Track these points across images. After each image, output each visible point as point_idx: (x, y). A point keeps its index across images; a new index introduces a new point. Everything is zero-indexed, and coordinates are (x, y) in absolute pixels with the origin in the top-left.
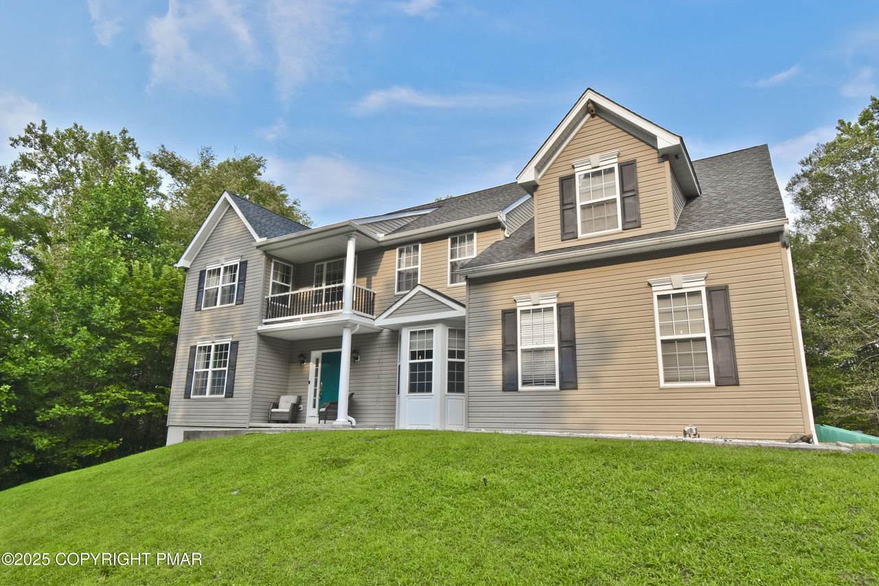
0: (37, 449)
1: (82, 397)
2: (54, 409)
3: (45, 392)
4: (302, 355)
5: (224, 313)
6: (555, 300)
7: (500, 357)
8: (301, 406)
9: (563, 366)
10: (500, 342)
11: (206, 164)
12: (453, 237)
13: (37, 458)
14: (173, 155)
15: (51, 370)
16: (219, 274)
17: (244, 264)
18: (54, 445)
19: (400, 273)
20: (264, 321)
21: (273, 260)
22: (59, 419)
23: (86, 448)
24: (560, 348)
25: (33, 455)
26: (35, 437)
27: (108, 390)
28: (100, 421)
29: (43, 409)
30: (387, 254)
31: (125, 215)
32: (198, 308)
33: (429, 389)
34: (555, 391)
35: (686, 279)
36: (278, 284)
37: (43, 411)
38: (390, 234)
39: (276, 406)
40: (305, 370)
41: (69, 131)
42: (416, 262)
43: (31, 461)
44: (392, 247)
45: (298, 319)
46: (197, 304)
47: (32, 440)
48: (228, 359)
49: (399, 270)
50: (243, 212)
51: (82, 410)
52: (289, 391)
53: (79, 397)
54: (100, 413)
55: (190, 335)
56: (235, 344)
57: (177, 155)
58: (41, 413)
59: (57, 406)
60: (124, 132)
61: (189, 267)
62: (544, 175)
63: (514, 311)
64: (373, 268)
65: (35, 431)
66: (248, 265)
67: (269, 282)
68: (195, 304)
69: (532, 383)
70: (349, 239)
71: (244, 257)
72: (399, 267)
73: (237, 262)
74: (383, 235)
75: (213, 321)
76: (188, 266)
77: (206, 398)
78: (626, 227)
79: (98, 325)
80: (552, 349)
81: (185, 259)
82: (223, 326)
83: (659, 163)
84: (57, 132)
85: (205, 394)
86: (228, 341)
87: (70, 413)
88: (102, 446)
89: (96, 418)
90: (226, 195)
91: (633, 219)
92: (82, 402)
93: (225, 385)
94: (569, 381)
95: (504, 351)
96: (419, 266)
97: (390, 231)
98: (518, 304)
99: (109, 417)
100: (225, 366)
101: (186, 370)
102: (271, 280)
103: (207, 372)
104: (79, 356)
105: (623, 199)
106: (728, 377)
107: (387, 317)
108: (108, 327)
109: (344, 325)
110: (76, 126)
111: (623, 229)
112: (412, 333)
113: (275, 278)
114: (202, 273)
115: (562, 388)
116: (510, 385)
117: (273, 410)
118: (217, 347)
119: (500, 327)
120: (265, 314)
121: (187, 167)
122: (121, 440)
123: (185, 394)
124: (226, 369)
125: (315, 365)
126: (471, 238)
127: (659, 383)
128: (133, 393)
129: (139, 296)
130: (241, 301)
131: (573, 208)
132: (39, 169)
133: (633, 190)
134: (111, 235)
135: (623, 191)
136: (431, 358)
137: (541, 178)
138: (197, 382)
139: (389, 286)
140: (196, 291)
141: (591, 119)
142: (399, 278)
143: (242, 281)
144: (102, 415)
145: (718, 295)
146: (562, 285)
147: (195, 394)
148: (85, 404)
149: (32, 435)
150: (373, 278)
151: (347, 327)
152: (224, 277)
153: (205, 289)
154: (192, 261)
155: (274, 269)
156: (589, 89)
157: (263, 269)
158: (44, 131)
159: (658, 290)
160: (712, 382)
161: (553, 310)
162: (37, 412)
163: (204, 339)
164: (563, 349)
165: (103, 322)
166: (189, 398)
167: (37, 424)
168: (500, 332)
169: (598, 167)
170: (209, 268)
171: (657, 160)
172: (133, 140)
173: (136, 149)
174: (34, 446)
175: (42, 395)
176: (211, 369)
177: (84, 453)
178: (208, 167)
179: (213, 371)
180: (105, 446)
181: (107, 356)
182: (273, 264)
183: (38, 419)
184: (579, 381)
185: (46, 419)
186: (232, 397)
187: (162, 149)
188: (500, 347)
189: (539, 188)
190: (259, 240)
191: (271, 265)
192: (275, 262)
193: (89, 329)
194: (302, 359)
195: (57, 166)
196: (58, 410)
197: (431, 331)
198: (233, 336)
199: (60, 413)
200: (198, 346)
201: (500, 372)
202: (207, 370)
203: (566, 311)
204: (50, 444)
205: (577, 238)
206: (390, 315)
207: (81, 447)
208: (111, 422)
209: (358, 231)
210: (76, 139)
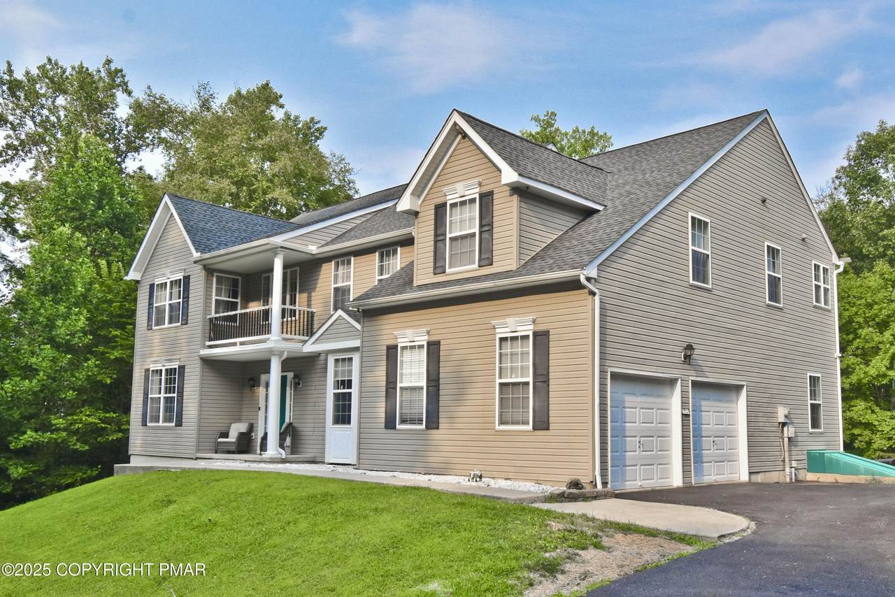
0: (13, 479)
1: (53, 422)
2: (26, 436)
3: (17, 417)
4: (251, 379)
5: (172, 333)
6: (426, 338)
7: (384, 394)
8: (253, 434)
9: (429, 407)
10: (384, 378)
11: (205, 105)
12: (380, 250)
13: (16, 487)
14: (162, 99)
15: (18, 393)
16: (166, 287)
17: (187, 278)
18: (30, 473)
19: (336, 289)
20: (208, 343)
21: (215, 274)
22: (32, 446)
23: (65, 475)
24: (428, 387)
25: (11, 484)
26: (11, 465)
27: (81, 412)
28: (75, 447)
29: (16, 436)
30: (325, 267)
31: (92, 202)
32: (149, 328)
33: (349, 422)
34: (422, 430)
35: (519, 323)
36: (223, 301)
37: (15, 438)
38: (322, 246)
39: (226, 435)
40: (257, 394)
41: (42, 68)
42: (348, 278)
43: (9, 490)
44: (328, 259)
45: (234, 344)
46: (148, 322)
47: (7, 469)
48: (176, 385)
49: (336, 286)
50: (182, 220)
51: (54, 436)
52: (243, 418)
53: (50, 422)
54: (75, 438)
55: (144, 357)
56: (182, 368)
57: (167, 98)
58: (15, 440)
59: (28, 432)
60: (109, 62)
61: (140, 279)
62: (424, 201)
63: (396, 347)
64: (311, 283)
65: (10, 458)
66: (191, 281)
67: (211, 299)
68: (146, 321)
69: (407, 421)
70: (275, 257)
71: (187, 271)
72: (336, 282)
73: (180, 276)
74: (316, 247)
75: (163, 341)
76: (138, 278)
77: (159, 426)
78: (482, 263)
79: (64, 342)
80: (422, 388)
81: (134, 270)
82: (171, 348)
83: (510, 196)
84: (27, 73)
85: (159, 422)
86: (175, 365)
87: (43, 440)
88: (81, 474)
89: (70, 444)
90: (166, 199)
91: (487, 257)
92: (54, 427)
93: (175, 412)
94: (433, 422)
95: (387, 389)
96: (351, 283)
97: (324, 242)
98: (399, 340)
99: (85, 442)
100: (174, 393)
101: (142, 395)
102: (214, 297)
103: (160, 398)
104: (45, 378)
105: (481, 233)
106: (542, 423)
107: (313, 343)
108: (74, 342)
109: (271, 352)
110: (50, 60)
111: (480, 266)
112: (337, 360)
113: (219, 293)
114: (152, 286)
115: (428, 427)
116: (390, 424)
117: (220, 440)
118: (167, 370)
119: (384, 363)
120: (208, 335)
121: (182, 113)
122: (99, 466)
123: (143, 421)
124: (175, 395)
125: (265, 390)
126: (395, 252)
127: (495, 426)
128: (108, 415)
129: (110, 302)
130: (185, 322)
131: (443, 240)
132: (11, 124)
133: (489, 225)
134: (72, 234)
135: (481, 226)
136: (351, 388)
137: (421, 204)
138: (152, 408)
139: (326, 304)
140: (147, 307)
141: (463, 141)
142: (335, 296)
143: (186, 298)
144: (77, 440)
145: (541, 339)
146: (432, 321)
147: (151, 421)
148: (58, 430)
149: (8, 463)
150: (313, 294)
151: (274, 355)
152: (171, 293)
153: (155, 305)
154: (142, 272)
155: (217, 284)
156: (454, 110)
157: (202, 286)
158: (10, 76)
159: (502, 332)
160: (530, 427)
161: (423, 348)
162: (10, 438)
163: (155, 362)
164: (430, 388)
165: (68, 337)
166: (146, 425)
167: (11, 451)
168: (384, 368)
169: (464, 196)
170: (157, 282)
171: (508, 193)
172: (121, 71)
173: (126, 84)
174: (9, 475)
175: (13, 420)
176: (163, 395)
177: (63, 481)
178: (208, 109)
179: (165, 398)
180: (84, 473)
181: (77, 375)
182: (215, 279)
183: (12, 446)
184: (441, 420)
185: (19, 447)
186: (181, 426)
187: (148, 92)
188: (384, 383)
189: (420, 215)
190: (196, 255)
191: (212, 280)
192: (217, 277)
193: (52, 346)
194: (252, 383)
195: (33, 118)
196: (29, 436)
197: (350, 359)
198: (180, 359)
199: (31, 439)
200: (151, 369)
201: (383, 410)
202: (159, 396)
203: (434, 348)
204: (27, 473)
205: (445, 272)
206: (317, 340)
207: (60, 475)
208: (87, 448)
209: (282, 247)
210: (51, 80)
